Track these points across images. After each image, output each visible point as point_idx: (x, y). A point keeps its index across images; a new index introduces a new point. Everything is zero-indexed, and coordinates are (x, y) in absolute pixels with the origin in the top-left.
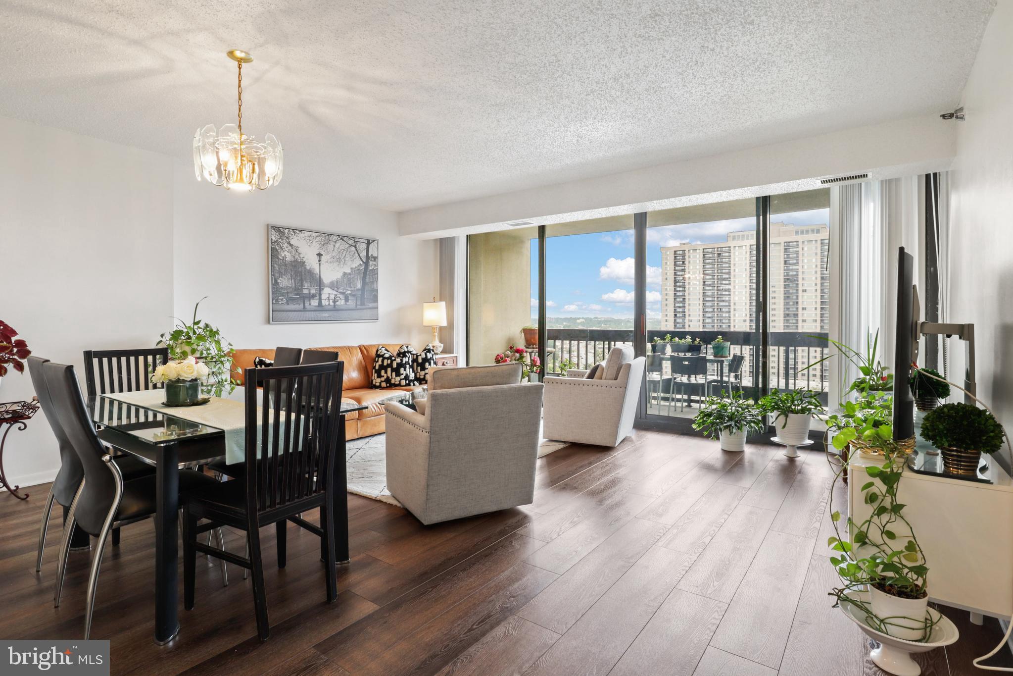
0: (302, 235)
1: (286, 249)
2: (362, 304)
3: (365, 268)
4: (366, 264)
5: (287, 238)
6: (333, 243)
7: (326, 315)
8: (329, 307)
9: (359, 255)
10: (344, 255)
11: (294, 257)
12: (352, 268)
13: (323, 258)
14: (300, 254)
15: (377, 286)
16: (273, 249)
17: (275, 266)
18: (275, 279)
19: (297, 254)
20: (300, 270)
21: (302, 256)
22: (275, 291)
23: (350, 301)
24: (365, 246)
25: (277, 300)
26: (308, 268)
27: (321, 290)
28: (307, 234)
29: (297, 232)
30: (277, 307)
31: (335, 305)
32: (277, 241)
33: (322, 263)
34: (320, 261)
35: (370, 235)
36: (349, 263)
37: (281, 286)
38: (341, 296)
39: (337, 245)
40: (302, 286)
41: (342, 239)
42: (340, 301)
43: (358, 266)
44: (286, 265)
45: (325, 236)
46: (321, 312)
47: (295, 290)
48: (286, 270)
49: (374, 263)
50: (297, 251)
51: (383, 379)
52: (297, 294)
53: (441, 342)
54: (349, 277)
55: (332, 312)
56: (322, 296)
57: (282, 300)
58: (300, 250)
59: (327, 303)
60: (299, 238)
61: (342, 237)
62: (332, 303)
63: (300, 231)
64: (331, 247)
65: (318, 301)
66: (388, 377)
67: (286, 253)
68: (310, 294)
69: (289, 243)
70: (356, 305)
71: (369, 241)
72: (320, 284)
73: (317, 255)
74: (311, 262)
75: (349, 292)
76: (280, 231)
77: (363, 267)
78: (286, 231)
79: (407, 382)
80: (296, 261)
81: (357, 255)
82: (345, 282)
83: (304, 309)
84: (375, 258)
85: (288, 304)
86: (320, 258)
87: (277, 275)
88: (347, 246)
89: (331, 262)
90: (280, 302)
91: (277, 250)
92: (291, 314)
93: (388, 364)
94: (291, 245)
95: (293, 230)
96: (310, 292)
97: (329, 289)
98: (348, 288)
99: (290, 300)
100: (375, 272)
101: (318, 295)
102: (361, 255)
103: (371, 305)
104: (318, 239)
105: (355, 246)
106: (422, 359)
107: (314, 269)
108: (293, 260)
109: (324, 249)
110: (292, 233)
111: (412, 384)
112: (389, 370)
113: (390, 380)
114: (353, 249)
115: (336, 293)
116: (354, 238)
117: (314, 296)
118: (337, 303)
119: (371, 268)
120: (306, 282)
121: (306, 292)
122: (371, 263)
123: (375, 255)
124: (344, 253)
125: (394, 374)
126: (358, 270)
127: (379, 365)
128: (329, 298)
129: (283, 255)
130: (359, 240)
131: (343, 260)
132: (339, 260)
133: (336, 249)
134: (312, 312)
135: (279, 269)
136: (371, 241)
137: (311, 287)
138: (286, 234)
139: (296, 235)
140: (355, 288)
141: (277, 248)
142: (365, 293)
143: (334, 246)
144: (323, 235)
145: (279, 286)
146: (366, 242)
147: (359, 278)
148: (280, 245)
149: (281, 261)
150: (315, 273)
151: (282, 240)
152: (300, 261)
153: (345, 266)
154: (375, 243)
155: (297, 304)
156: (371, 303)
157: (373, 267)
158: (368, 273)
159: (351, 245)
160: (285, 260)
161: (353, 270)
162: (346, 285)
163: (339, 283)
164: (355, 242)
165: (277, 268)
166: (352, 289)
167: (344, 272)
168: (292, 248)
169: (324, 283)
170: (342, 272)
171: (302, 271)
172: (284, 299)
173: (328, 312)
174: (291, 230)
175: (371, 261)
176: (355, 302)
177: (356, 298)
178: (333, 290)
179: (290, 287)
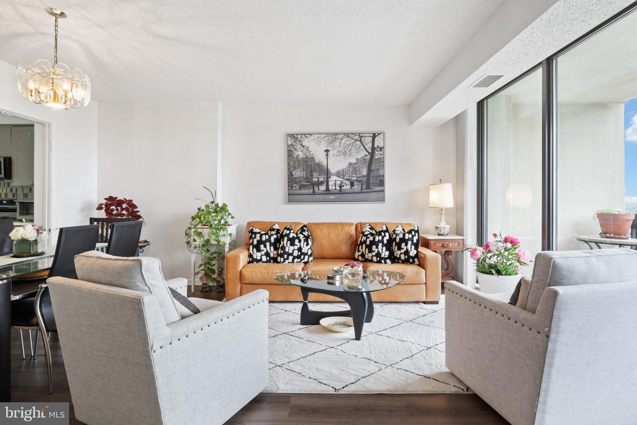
0: (311, 138)
1: (299, 149)
2: (368, 187)
3: (370, 158)
4: (372, 154)
5: (300, 141)
6: (339, 140)
7: (332, 197)
8: (336, 191)
9: (364, 147)
10: (349, 149)
11: (306, 155)
12: (357, 159)
13: (330, 153)
14: (310, 152)
15: (383, 173)
16: (289, 151)
17: (291, 162)
18: (290, 172)
19: (308, 152)
20: (310, 163)
21: (312, 153)
22: (291, 181)
23: (355, 186)
24: (370, 139)
25: (292, 187)
26: (317, 162)
27: (328, 178)
28: (316, 136)
29: (308, 135)
30: (293, 192)
31: (341, 190)
32: (292, 144)
33: (329, 157)
34: (327, 155)
35: (375, 130)
36: (356, 154)
37: (295, 176)
38: (347, 182)
39: (343, 142)
40: (312, 175)
41: (348, 136)
42: (345, 186)
43: (364, 156)
44: (299, 161)
45: (332, 136)
46: (328, 195)
47: (306, 179)
48: (299, 165)
49: (380, 152)
50: (308, 150)
52: (308, 182)
54: (355, 166)
55: (338, 195)
56: (329, 182)
57: (296, 187)
58: (310, 149)
59: (334, 188)
60: (310, 140)
61: (347, 135)
62: (338, 188)
63: (310, 135)
64: (337, 143)
65: (325, 186)
67: (299, 152)
68: (318, 181)
69: (302, 145)
70: (362, 189)
71: (374, 134)
72: (328, 174)
73: (325, 151)
74: (320, 157)
75: (355, 178)
76: (295, 137)
77: (369, 157)
78: (299, 136)
80: (307, 157)
81: (362, 147)
82: (351, 171)
83: (314, 193)
84: (381, 149)
85: (300, 190)
86: (327, 153)
87: (292, 169)
88: (353, 141)
89: (337, 156)
90: (294, 188)
91: (292, 151)
92: (303, 197)
94: (303, 146)
95: (304, 135)
96: (318, 180)
97: (336, 177)
98: (354, 176)
99: (302, 187)
100: (381, 161)
101: (325, 182)
102: (366, 147)
103: (377, 189)
104: (325, 139)
105: (361, 141)
106: (400, 239)
107: (322, 162)
108: (304, 157)
109: (331, 146)
110: (304, 137)
114: (359, 143)
115: (342, 180)
116: (359, 134)
117: (322, 183)
118: (343, 188)
119: (376, 157)
120: (315, 172)
121: (315, 180)
122: (377, 153)
123: (381, 145)
124: (350, 147)
126: (364, 159)
128: (335, 184)
129: (297, 154)
130: (363, 135)
131: (349, 153)
132: (345, 153)
133: (342, 145)
134: (320, 195)
135: (294, 164)
136: (376, 135)
137: (320, 176)
138: (299, 138)
139: (307, 138)
140: (360, 175)
141: (292, 149)
142: (371, 179)
143: (340, 142)
144: (330, 135)
145: (293, 177)
146: (372, 135)
147: (364, 166)
148: (294, 147)
149: (295, 158)
150: (323, 165)
151: (296, 143)
152: (310, 157)
153: (351, 157)
154: (381, 136)
155: (307, 189)
156: (377, 187)
157: (379, 156)
158: (373, 161)
159: (357, 140)
160: (299, 158)
161: (359, 160)
162: (352, 173)
163: (345, 172)
164: (360, 137)
165: (292, 164)
166: (357, 176)
167: (350, 162)
168: (304, 148)
169: (331, 172)
170: (348, 163)
171: (312, 164)
172: (297, 186)
173: (334, 195)
174: (303, 135)
175: (377, 151)
176: (360, 186)
177: (362, 183)
178: (340, 177)
179: (302, 177)
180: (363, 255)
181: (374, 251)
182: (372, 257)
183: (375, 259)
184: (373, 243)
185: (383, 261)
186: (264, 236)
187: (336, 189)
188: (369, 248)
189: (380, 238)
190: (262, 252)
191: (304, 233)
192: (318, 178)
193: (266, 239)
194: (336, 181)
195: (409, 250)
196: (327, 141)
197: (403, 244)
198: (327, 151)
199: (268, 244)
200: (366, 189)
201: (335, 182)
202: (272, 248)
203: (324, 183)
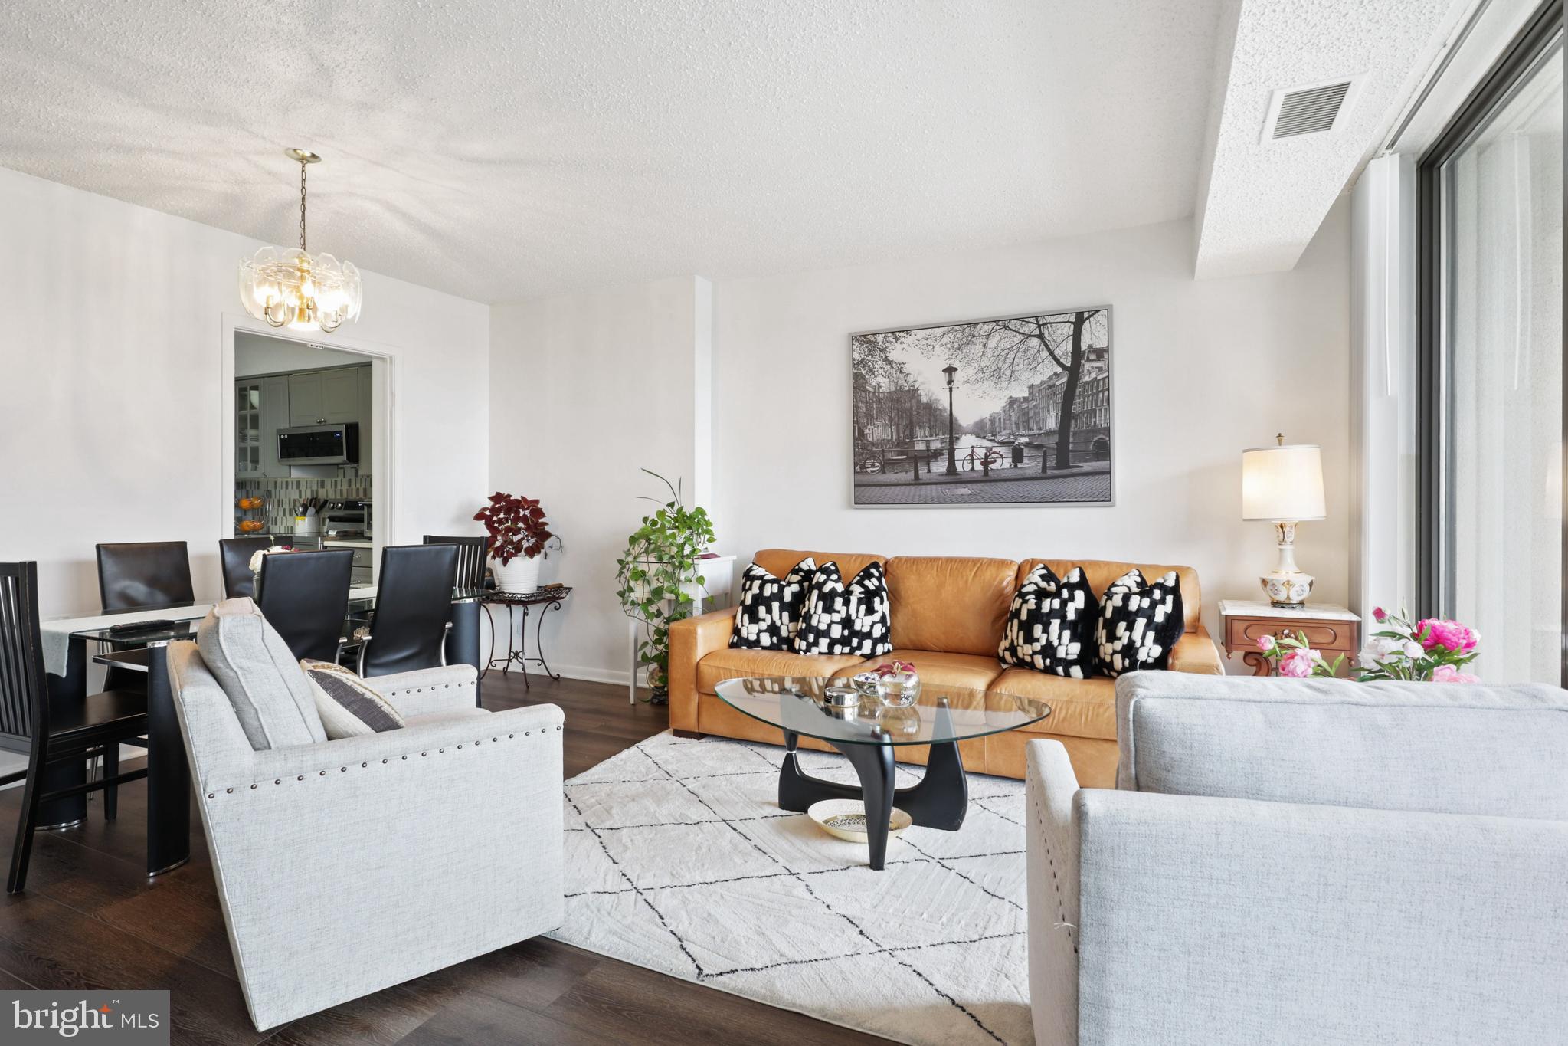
0: (910, 339)
1: (881, 371)
2: (1063, 463)
3: (1068, 382)
4: (1074, 371)
5: (881, 351)
6: (983, 340)
7: (964, 490)
8: (974, 475)
9: (1052, 354)
10: (1009, 361)
11: (896, 384)
12: (1031, 387)
13: (958, 376)
14: (907, 375)
15: (1108, 421)
16: (856, 377)
17: (860, 405)
18: (859, 428)
19: (902, 376)
20: (908, 405)
21: (911, 379)
22: (863, 451)
23: (1026, 461)
24: (1069, 329)
25: (863, 467)
26: (924, 399)
27: (953, 441)
28: (921, 334)
29: (902, 334)
30: (866, 479)
31: (986, 471)
32: (864, 359)
33: (954, 386)
34: (950, 382)
35: (1083, 301)
36: (1027, 374)
37: (870, 439)
38: (1003, 450)
39: (992, 343)
40: (912, 436)
41: (1005, 327)
42: (999, 461)
43: (1050, 378)
44: (879, 401)
45: (962, 330)
46: (954, 486)
47: (898, 445)
48: (880, 411)
49: (1098, 364)
50: (901, 372)
52: (901, 453)
54: (1024, 406)
55: (980, 485)
56: (957, 452)
57: (873, 465)
58: (907, 369)
59: (968, 467)
60: (905, 346)
61: (1003, 324)
62: (978, 466)
63: (908, 331)
64: (976, 349)
65: (946, 463)
67: (880, 379)
68: (928, 449)
69: (887, 360)
70: (1044, 468)
71: (1079, 315)
72: (952, 429)
73: (944, 371)
74: (931, 387)
75: (1025, 440)
76: (869, 341)
77: (1065, 379)
78: (880, 338)
80: (899, 390)
81: (1045, 353)
82: (1013, 419)
83: (917, 481)
84: (1100, 354)
85: (884, 472)
86: (950, 375)
87: (863, 421)
88: (1019, 338)
89: (976, 382)
90: (869, 470)
91: (863, 377)
92: (889, 491)
94: (890, 363)
95: (893, 333)
96: (928, 447)
97: (974, 436)
98: (1024, 433)
99: (887, 465)
100: (1102, 390)
101: (946, 452)
102: (1058, 352)
103: (1087, 467)
104: (945, 339)
105: (1041, 336)
107: (938, 401)
108: (893, 389)
109: (959, 357)
110: (891, 339)
114: (1035, 342)
115: (989, 444)
116: (1037, 318)
117: (937, 455)
118: (992, 466)
119: (1087, 379)
120: (920, 427)
121: (920, 446)
122: (1087, 366)
123: (1101, 344)
124: (1012, 355)
126: (1050, 387)
128: (971, 455)
129: (874, 384)
130: (1048, 319)
131: (1008, 372)
132: (997, 374)
133: (989, 352)
134: (934, 487)
135: (867, 410)
136: (1086, 315)
137: (931, 436)
138: (880, 343)
139: (899, 341)
140: (1040, 429)
141: (863, 372)
142: (1071, 439)
143: (984, 346)
144: (957, 328)
145: (867, 440)
146: (1073, 318)
147: (1051, 406)
148: (869, 366)
149: (871, 394)
150: (940, 408)
151: (872, 357)
152: (907, 388)
153: (1013, 383)
154: (1101, 317)
155: (901, 471)
156: (1090, 461)
157: (1093, 375)
158: (1078, 390)
159: (1030, 336)
160: (879, 393)
161: (1036, 390)
162: (1017, 424)
163: (997, 424)
164: (1039, 326)
165: (864, 409)
166: (1032, 433)
167: (1011, 397)
168: (892, 367)
169: (960, 425)
170: (1006, 399)
171: (911, 409)
172: (877, 464)
173: (969, 485)
174: (889, 335)
175: (1088, 360)
176: (1040, 460)
177: (1045, 452)
178: (984, 438)
179: (888, 441)
180: (1012, 649)
181: (1037, 640)
182: (1031, 656)
183: (1039, 661)
184: (1036, 616)
185: (1060, 669)
186: (768, 586)
187: (973, 469)
188: (1026, 628)
189: (1056, 604)
190: (761, 623)
191: (867, 582)
192: (928, 442)
193: (772, 593)
194: (973, 447)
195: (1138, 644)
196: (949, 346)
197: (1122, 626)
198: (950, 370)
199: (776, 605)
200: (1054, 468)
201: (970, 450)
202: (786, 615)
203: (943, 454)
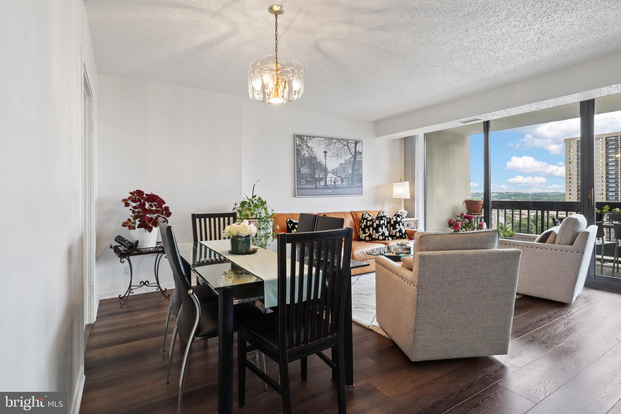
0: (314, 140)
1: (305, 149)
2: (352, 184)
4: (355, 157)
5: (306, 142)
6: (334, 144)
7: (329, 191)
8: (331, 186)
9: (350, 151)
10: (340, 152)
11: (310, 154)
12: (345, 160)
13: (328, 154)
14: (313, 152)
15: (362, 172)
16: (298, 150)
17: (299, 160)
18: (299, 169)
19: (312, 152)
21: (314, 153)
22: (299, 177)
23: (344, 182)
24: (353, 145)
25: (300, 182)
26: (318, 161)
27: (326, 175)
28: (318, 139)
29: (312, 138)
30: (300, 186)
32: (300, 144)
33: (327, 157)
34: (325, 156)
35: (357, 138)
36: (344, 157)
37: (302, 173)
38: (339, 179)
39: (336, 146)
40: (315, 172)
41: (339, 141)
42: (338, 182)
43: (350, 158)
44: (305, 159)
45: (329, 140)
46: (326, 189)
47: (310, 175)
48: (305, 163)
49: (360, 156)
50: (311, 151)
51: (367, 235)
52: (312, 178)
53: (405, 209)
54: (344, 166)
55: (333, 189)
56: (327, 178)
57: (303, 182)
58: (313, 150)
59: (330, 184)
60: (313, 142)
61: (339, 140)
62: (333, 184)
63: (314, 137)
64: (332, 146)
65: (324, 182)
66: (370, 234)
67: (305, 152)
68: (319, 177)
69: (307, 145)
70: (348, 184)
71: (356, 141)
72: (325, 171)
74: (320, 157)
75: (344, 176)
76: (301, 138)
77: (353, 159)
78: (305, 138)
79: (384, 237)
80: (311, 157)
81: (349, 151)
82: (341, 169)
83: (316, 188)
84: (361, 153)
85: (306, 184)
86: (325, 154)
87: (300, 166)
88: (343, 145)
89: (332, 157)
90: (302, 183)
91: (300, 150)
92: (308, 191)
93: (370, 224)
94: (308, 147)
95: (309, 137)
97: (331, 174)
98: (343, 174)
99: (307, 182)
100: (360, 162)
102: (351, 151)
103: (358, 184)
104: (324, 142)
105: (347, 146)
106: (394, 221)
107: (322, 162)
108: (309, 156)
109: (328, 149)
110: (309, 139)
111: (387, 239)
112: (371, 229)
113: (372, 236)
114: (346, 147)
115: (335, 177)
116: (347, 140)
117: (322, 179)
118: (336, 184)
119: (358, 160)
120: (317, 170)
121: (317, 176)
122: (358, 156)
123: (361, 151)
124: (341, 150)
125: (374, 231)
126: (350, 161)
127: (364, 225)
128: (331, 180)
129: (303, 153)
130: (350, 141)
131: (340, 155)
132: (337, 155)
133: (335, 148)
134: (321, 190)
135: (301, 162)
136: (357, 142)
137: (320, 173)
138: (305, 140)
139: (311, 140)
140: (347, 173)
141: (300, 149)
142: (354, 177)
143: (334, 146)
144: (327, 139)
145: (301, 173)
146: (355, 143)
147: (350, 167)
148: (302, 147)
149: (302, 157)
150: (323, 164)
151: (303, 144)
152: (313, 156)
153: (341, 159)
154: (360, 143)
155: (312, 184)
156: (358, 183)
157: (359, 159)
158: (356, 163)
159: (345, 145)
160: (305, 157)
161: (346, 161)
162: (342, 171)
163: (337, 170)
164: (347, 143)
165: (300, 162)
166: (346, 174)
167: (341, 163)
168: (309, 148)
169: (328, 170)
170: (340, 163)
171: (314, 163)
172: (304, 182)
173: (331, 189)
174: (308, 137)
175: (358, 155)
176: (348, 182)
177: (349, 180)
178: (334, 175)
179: (308, 174)
187: (331, 184)
192: (319, 175)
194: (331, 177)
196: (325, 144)
197: (397, 225)
198: (325, 152)
200: (351, 185)
201: (331, 178)
203: (323, 179)
